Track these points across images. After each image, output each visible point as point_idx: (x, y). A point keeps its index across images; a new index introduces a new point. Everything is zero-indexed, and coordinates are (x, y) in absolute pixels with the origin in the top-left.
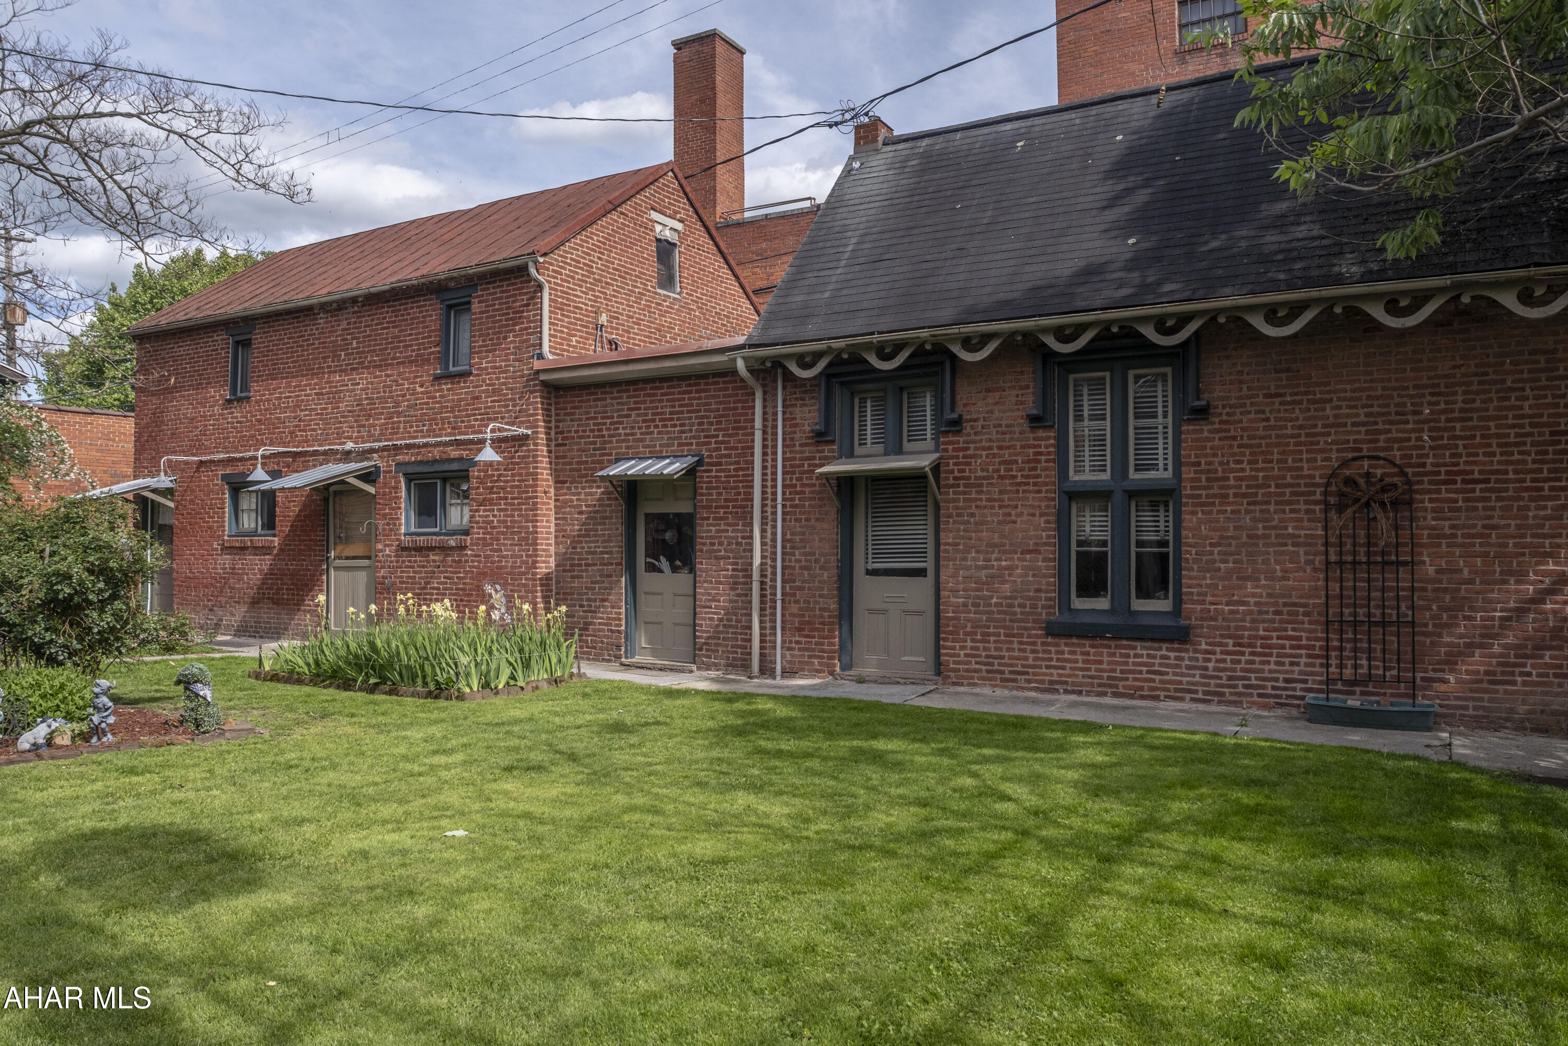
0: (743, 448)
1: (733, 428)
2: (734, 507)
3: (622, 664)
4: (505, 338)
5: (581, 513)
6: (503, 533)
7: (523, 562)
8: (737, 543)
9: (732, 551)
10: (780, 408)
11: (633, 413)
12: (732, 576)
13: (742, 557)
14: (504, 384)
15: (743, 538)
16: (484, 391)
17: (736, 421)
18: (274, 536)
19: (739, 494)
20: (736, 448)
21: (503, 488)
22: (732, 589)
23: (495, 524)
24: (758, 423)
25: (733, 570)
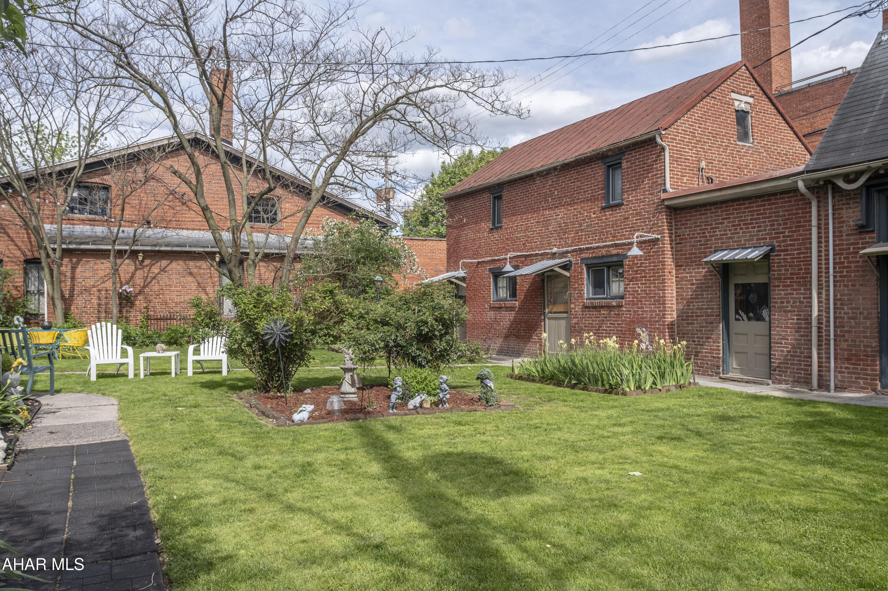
0: (803, 239)
1: (796, 227)
2: (797, 278)
3: (720, 378)
4: (643, 182)
5: (692, 284)
6: (644, 298)
7: (657, 315)
8: (800, 302)
9: (796, 307)
10: (830, 211)
11: (725, 221)
12: (796, 324)
13: (804, 311)
14: (643, 209)
15: (804, 298)
16: (631, 214)
17: (797, 222)
18: (516, 301)
19: (801, 269)
20: (799, 240)
21: (644, 271)
22: (796, 332)
23: (640, 292)
24: (814, 222)
25: (797, 319)
